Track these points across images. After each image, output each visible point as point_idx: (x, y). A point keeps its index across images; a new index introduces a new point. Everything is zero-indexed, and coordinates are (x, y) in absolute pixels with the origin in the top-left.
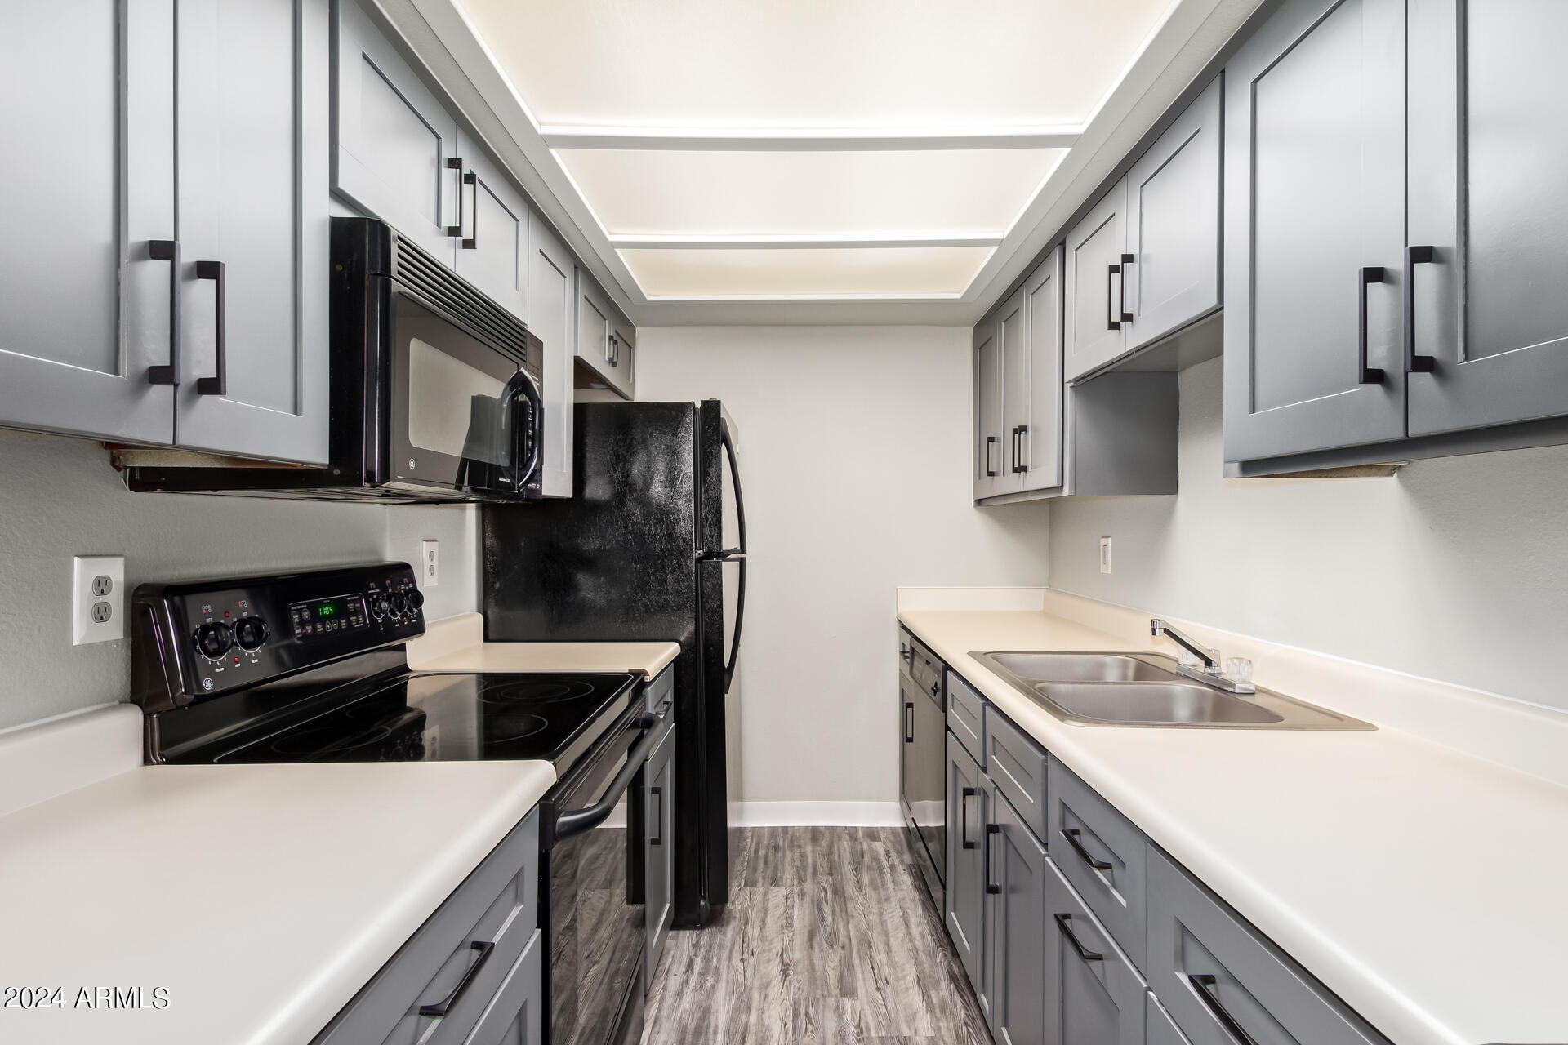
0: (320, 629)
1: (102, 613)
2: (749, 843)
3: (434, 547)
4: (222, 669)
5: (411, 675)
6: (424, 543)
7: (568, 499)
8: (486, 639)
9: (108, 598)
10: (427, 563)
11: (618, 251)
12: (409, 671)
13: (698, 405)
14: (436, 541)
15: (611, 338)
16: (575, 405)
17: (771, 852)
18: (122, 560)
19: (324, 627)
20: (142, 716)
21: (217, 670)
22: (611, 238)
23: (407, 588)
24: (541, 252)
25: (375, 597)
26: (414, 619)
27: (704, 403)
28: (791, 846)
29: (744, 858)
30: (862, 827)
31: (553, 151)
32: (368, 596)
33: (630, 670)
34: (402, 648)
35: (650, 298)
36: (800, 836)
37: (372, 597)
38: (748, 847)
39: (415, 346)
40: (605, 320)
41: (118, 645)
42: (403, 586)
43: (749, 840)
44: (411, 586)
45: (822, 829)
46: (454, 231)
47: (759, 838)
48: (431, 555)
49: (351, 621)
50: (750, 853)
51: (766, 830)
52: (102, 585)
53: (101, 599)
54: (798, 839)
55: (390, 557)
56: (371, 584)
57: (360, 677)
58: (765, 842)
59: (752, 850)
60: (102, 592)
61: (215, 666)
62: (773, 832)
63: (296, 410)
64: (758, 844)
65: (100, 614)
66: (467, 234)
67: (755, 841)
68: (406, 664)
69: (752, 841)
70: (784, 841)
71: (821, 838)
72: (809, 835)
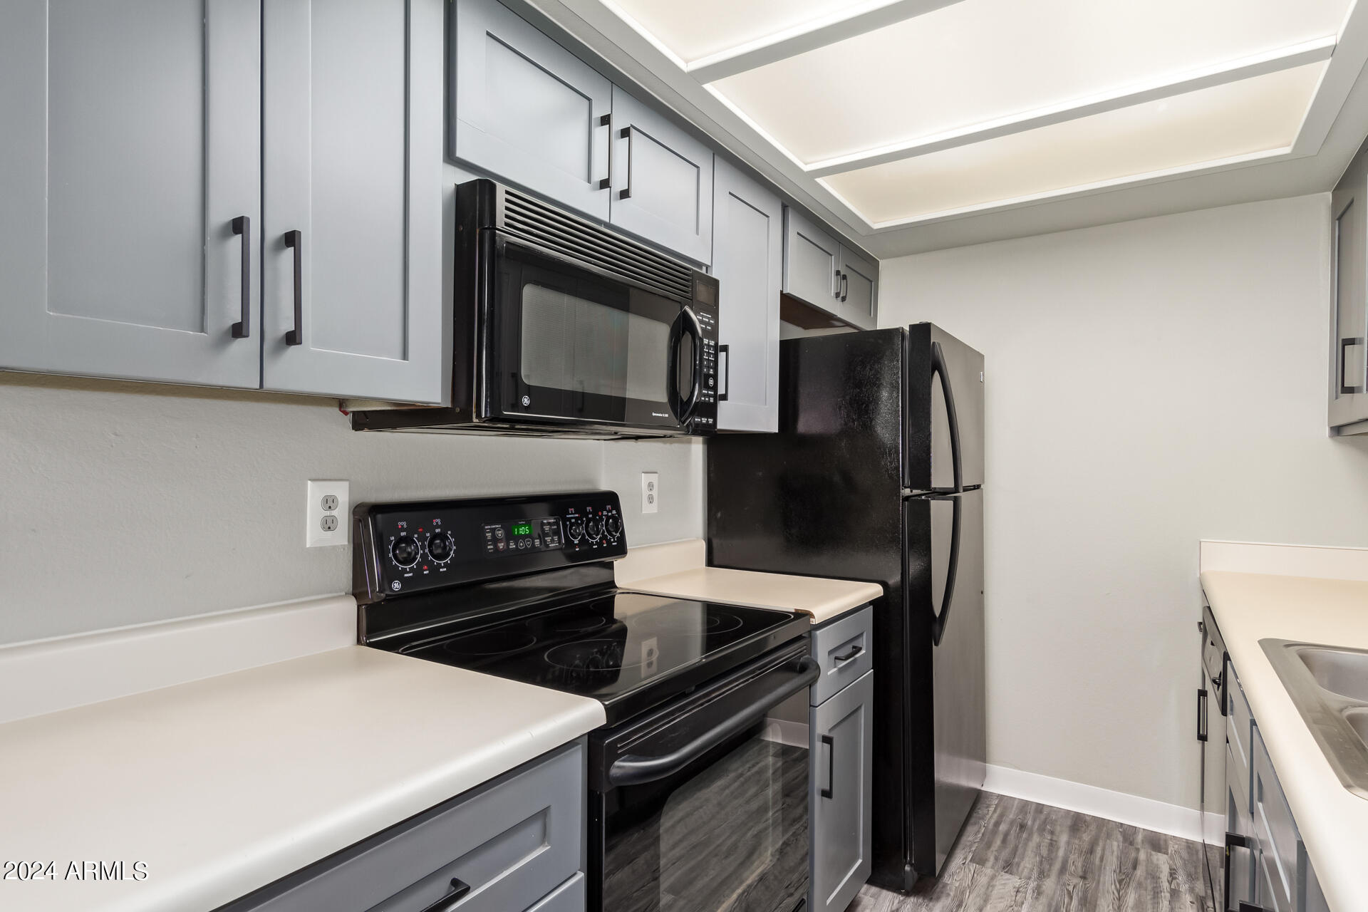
0: (512, 546)
1: (329, 524)
2: (990, 813)
3: (654, 478)
4: (411, 575)
5: (619, 591)
6: (643, 474)
7: (775, 433)
8: (710, 563)
9: (334, 513)
10: (646, 492)
11: (819, 180)
12: (616, 587)
13: (907, 329)
14: (656, 473)
15: (838, 273)
16: (781, 342)
17: (1015, 829)
18: (346, 484)
19: (516, 544)
20: (356, 606)
21: (406, 575)
22: (806, 168)
23: (610, 514)
24: (730, 193)
25: (573, 520)
26: (614, 542)
27: (912, 327)
28: (1042, 830)
29: (980, 828)
30: (1144, 829)
31: (708, 87)
32: (565, 520)
33: (796, 609)
34: (610, 566)
35: (876, 226)
36: (1056, 820)
37: (570, 521)
38: (988, 817)
39: (529, 292)
40: (831, 255)
41: (344, 549)
42: (605, 513)
43: (992, 809)
44: (614, 512)
45: (1087, 818)
46: (605, 184)
47: (1005, 809)
48: (651, 486)
49: (545, 541)
50: (988, 824)
51: (1016, 802)
52: (329, 503)
53: (328, 513)
54: (1053, 823)
55: (604, 486)
56: (570, 510)
57: (564, 588)
58: (1011, 816)
59: (993, 821)
60: (330, 507)
61: (405, 571)
62: (1023, 807)
63: (405, 356)
64: (1002, 816)
65: (329, 525)
66: (618, 184)
67: (998, 811)
68: (613, 582)
69: (995, 811)
70: (1034, 820)
71: (1083, 829)
72: (1069, 822)
